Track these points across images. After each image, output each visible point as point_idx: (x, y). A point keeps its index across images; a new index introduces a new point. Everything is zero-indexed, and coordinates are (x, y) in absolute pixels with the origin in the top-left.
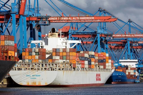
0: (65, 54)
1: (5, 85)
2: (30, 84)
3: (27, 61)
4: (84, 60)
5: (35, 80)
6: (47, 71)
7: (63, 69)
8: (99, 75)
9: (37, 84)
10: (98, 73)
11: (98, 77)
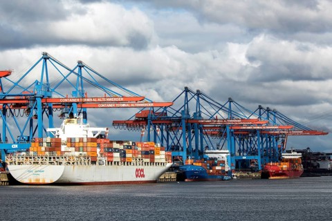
0: (81, 144)
1: (5, 182)
2: (33, 181)
3: (31, 153)
4: (112, 152)
5: (38, 177)
6: (52, 166)
7: (73, 163)
8: (142, 170)
9: (41, 182)
10: (141, 167)
11: (140, 173)
